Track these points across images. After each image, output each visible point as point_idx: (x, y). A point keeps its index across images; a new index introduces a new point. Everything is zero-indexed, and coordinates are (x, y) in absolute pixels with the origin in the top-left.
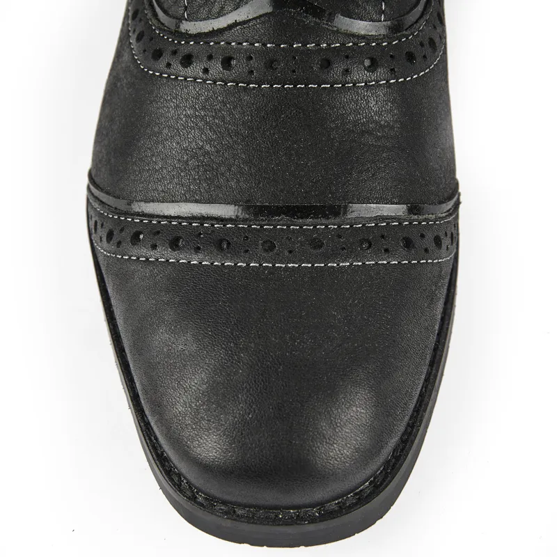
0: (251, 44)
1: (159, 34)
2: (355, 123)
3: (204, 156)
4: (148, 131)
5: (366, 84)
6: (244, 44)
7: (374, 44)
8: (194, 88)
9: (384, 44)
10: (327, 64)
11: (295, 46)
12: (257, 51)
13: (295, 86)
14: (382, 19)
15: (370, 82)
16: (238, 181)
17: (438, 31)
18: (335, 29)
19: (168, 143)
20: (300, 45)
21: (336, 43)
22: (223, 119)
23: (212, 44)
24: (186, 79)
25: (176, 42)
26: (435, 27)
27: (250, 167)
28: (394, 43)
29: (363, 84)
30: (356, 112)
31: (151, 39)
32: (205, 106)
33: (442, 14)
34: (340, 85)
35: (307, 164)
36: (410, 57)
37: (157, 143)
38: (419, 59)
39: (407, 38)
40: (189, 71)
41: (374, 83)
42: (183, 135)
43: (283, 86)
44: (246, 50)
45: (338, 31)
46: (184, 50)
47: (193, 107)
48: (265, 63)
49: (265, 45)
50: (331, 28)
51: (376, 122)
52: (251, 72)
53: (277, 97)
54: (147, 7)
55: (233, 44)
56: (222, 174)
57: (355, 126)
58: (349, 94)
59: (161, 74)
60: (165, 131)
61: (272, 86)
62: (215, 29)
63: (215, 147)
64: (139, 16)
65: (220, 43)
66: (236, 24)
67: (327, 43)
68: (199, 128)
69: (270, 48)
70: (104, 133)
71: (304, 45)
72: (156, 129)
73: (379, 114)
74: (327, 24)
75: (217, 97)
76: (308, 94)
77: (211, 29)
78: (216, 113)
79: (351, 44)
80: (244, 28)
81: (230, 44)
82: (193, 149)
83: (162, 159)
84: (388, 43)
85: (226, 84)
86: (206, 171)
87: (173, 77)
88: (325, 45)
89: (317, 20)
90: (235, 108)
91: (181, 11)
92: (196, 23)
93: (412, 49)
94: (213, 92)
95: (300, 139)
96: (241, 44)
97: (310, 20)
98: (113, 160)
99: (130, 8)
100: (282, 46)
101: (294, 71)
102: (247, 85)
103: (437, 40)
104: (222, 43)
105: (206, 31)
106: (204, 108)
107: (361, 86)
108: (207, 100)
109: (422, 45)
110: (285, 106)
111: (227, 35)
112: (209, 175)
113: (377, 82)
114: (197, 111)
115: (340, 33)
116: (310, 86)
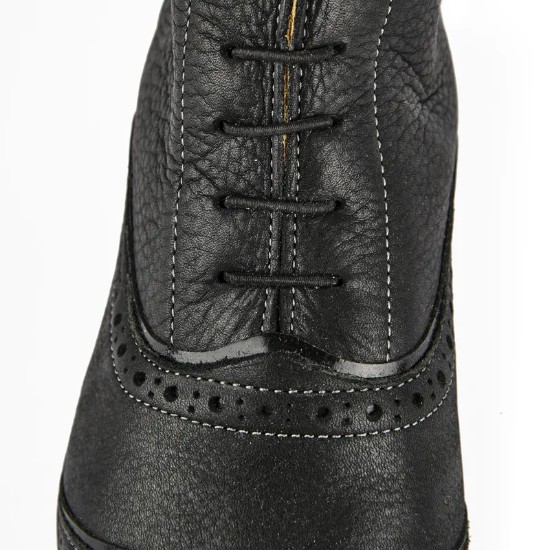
0: (241, 386)
1: (142, 354)
2: (356, 478)
3: (187, 504)
4: (126, 464)
5: (368, 434)
6: (235, 385)
7: (377, 389)
8: (178, 426)
9: (389, 388)
10: (325, 413)
11: (290, 392)
12: (248, 394)
13: (289, 435)
14: (387, 359)
15: (372, 432)
16: (223, 539)
17: (448, 359)
18: (335, 374)
19: (147, 483)
20: (296, 391)
21: (336, 390)
22: (209, 464)
23: (199, 379)
24: (169, 414)
25: (160, 368)
26: (444, 356)
27: (238, 524)
28: (400, 386)
29: (365, 435)
30: (357, 465)
31: (133, 358)
32: (189, 449)
33: (451, 337)
34: (339, 436)
35: (300, 523)
36: (418, 399)
37: (135, 480)
38: (427, 399)
39: (414, 378)
40: (173, 405)
41: (376, 433)
42: (164, 477)
43: (276, 435)
44: (237, 392)
45: (338, 377)
46: (168, 381)
47: (175, 446)
48: (257, 409)
49: (257, 388)
50: (330, 373)
51: (379, 476)
52: (241, 417)
53: (269, 446)
54: (130, 316)
55: (222, 383)
56: (206, 529)
57: (355, 480)
58: (349, 445)
59: (142, 402)
60: (145, 468)
61: (263, 433)
62: (203, 362)
63: (199, 495)
64: (122, 323)
65: (207, 380)
66: (226, 362)
67: (326, 390)
68: (182, 472)
69: (263, 392)
70: (79, 448)
71: (301, 391)
72: (135, 464)
73: (382, 465)
74: (327, 369)
75: (203, 440)
76: (303, 445)
77: (199, 362)
78: (201, 458)
79: (352, 390)
80: (235, 368)
81: (219, 382)
82: (174, 495)
83: (140, 501)
84: (394, 387)
85: (213, 426)
86: (188, 522)
87: (156, 408)
88: (324, 392)
89: (316, 364)
90: (223, 453)
91: (167, 333)
92: (182, 352)
93: (420, 390)
94: (199, 434)
95: (294, 494)
96: (231, 384)
97: (309, 365)
98: (86, 486)
99: (113, 305)
100: (276, 391)
101: (288, 420)
102: (237, 431)
103: (446, 371)
104: (210, 380)
105: (193, 363)
106: (188, 449)
107: (363, 437)
108: (191, 441)
109: (430, 382)
110: (278, 457)
111: (217, 372)
112: (190, 527)
113: (380, 432)
114: (181, 452)
115: (340, 378)
116: (306, 436)
